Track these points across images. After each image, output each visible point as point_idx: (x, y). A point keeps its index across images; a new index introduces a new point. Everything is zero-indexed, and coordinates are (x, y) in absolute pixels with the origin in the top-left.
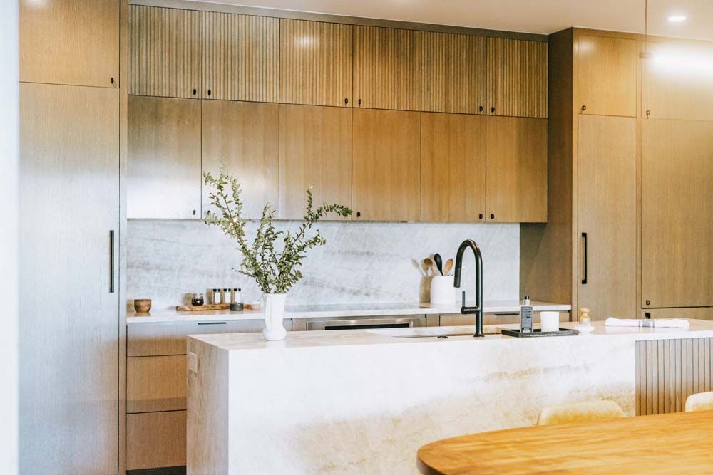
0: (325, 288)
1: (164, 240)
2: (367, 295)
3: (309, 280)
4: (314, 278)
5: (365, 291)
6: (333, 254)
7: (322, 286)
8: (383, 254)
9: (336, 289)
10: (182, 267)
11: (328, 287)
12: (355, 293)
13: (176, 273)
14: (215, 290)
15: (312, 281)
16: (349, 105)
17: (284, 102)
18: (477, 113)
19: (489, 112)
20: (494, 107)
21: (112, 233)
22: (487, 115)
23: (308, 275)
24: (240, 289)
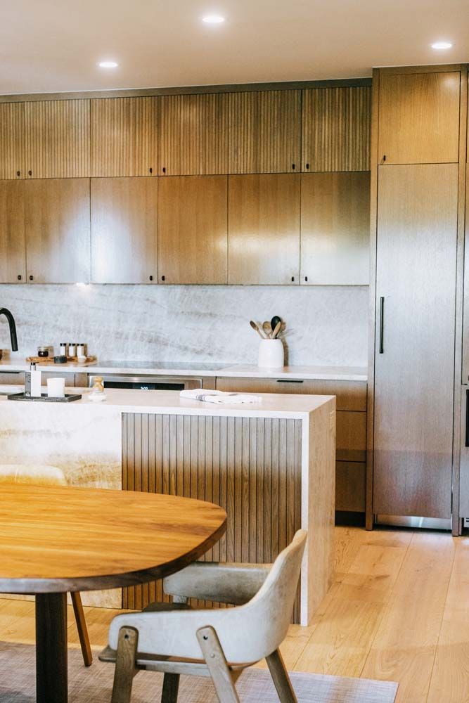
0: (169, 347)
1: (31, 301)
2: (210, 354)
3: (154, 339)
4: (158, 337)
5: (208, 351)
6: (177, 314)
7: (166, 345)
8: (226, 316)
9: (180, 347)
10: (45, 324)
11: (172, 345)
12: (198, 353)
13: (41, 328)
14: (61, 345)
15: (158, 340)
16: (155, 173)
17: (94, 176)
18: (289, 172)
19: (304, 170)
20: (309, 164)
22: (301, 173)
23: (152, 334)
24: (83, 345)
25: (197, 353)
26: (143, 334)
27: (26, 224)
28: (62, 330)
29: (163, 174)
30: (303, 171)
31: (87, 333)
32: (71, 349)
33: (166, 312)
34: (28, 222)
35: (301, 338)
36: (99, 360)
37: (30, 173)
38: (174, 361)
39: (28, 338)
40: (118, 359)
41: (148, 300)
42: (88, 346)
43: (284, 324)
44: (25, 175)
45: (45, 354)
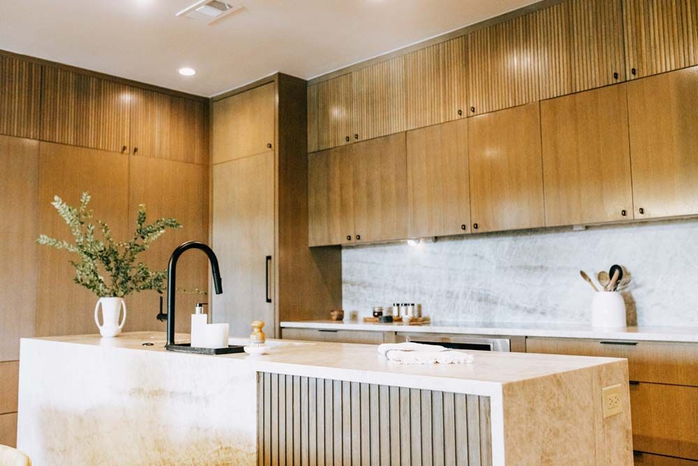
0: (499, 305)
1: (374, 263)
2: (543, 313)
3: (483, 297)
4: (489, 295)
5: (540, 309)
6: (506, 269)
7: (495, 303)
8: (559, 268)
9: (510, 306)
10: (386, 285)
11: (501, 304)
12: (530, 312)
13: (382, 290)
14: (394, 305)
15: (487, 298)
16: (464, 115)
17: (409, 129)
18: (610, 83)
19: (630, 76)
20: (636, 68)
21: (269, 258)
22: (626, 81)
23: (482, 292)
24: (413, 305)
25: (528, 312)
26: (472, 293)
27: (354, 186)
28: (399, 290)
29: (472, 114)
30: (628, 79)
31: (421, 293)
32: (403, 309)
33: (494, 267)
34: (356, 184)
35: (652, 291)
36: (432, 321)
37: (357, 137)
38: (505, 321)
39: (372, 300)
40: (449, 319)
41: (476, 255)
42: (423, 306)
43: (628, 274)
44: (353, 140)
45: (380, 313)
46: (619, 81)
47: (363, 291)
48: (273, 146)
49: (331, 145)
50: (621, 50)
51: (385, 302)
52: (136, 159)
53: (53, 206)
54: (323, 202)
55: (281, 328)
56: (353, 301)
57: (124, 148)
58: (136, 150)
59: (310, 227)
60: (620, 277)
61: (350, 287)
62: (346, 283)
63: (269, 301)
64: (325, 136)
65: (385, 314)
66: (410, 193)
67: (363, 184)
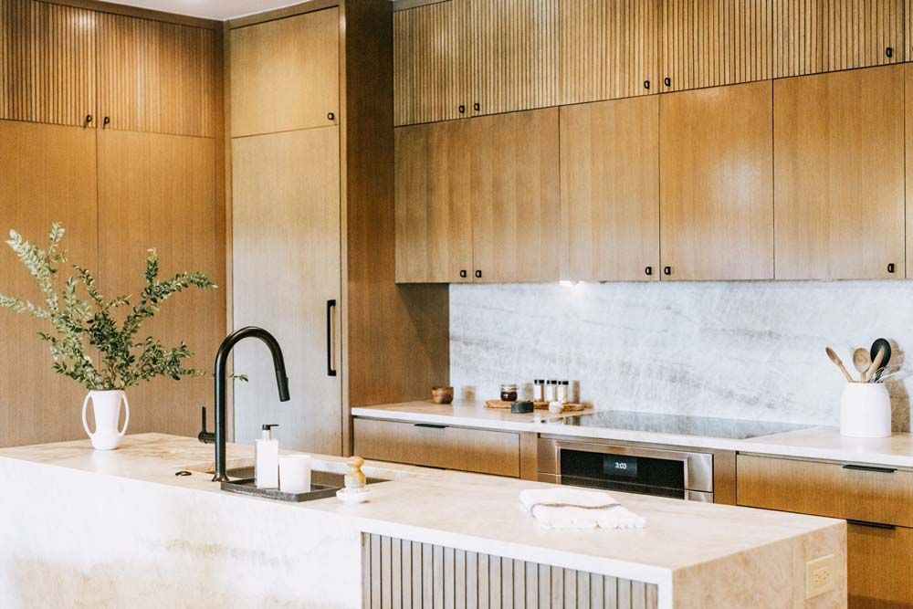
0: (703, 390)
2: (769, 406)
3: (678, 376)
4: (686, 372)
5: (766, 400)
6: (715, 334)
7: (697, 386)
8: (797, 337)
9: (720, 391)
10: (522, 347)
11: (706, 388)
12: (752, 402)
13: (516, 354)
14: (536, 382)
15: (684, 377)
17: (564, 103)
18: (881, 63)
21: (331, 303)
22: (904, 62)
23: (676, 366)
24: (566, 383)
25: (748, 403)
26: (662, 367)
27: (472, 189)
28: (544, 357)
29: (666, 88)
30: (907, 59)
31: (580, 363)
32: (549, 389)
33: (697, 329)
34: (476, 185)
36: (596, 409)
37: (477, 107)
38: (710, 416)
41: (669, 308)
42: (581, 385)
43: (900, 353)
44: (470, 112)
45: (512, 397)
46: (893, 61)
47: (484, 354)
48: (336, 116)
49: (435, 117)
50: (900, 11)
51: (520, 377)
52: (107, 135)
53: (9, 247)
54: (421, 212)
55: (352, 418)
56: (467, 371)
57: (88, 119)
58: (107, 120)
59: (398, 251)
60: (884, 363)
61: (463, 346)
62: (457, 339)
63: (332, 373)
64: (424, 100)
65: (521, 398)
66: (564, 208)
67: (488, 187)
